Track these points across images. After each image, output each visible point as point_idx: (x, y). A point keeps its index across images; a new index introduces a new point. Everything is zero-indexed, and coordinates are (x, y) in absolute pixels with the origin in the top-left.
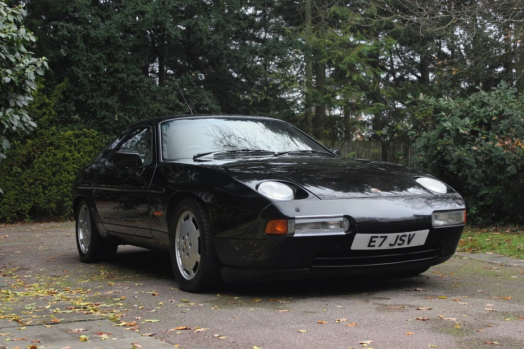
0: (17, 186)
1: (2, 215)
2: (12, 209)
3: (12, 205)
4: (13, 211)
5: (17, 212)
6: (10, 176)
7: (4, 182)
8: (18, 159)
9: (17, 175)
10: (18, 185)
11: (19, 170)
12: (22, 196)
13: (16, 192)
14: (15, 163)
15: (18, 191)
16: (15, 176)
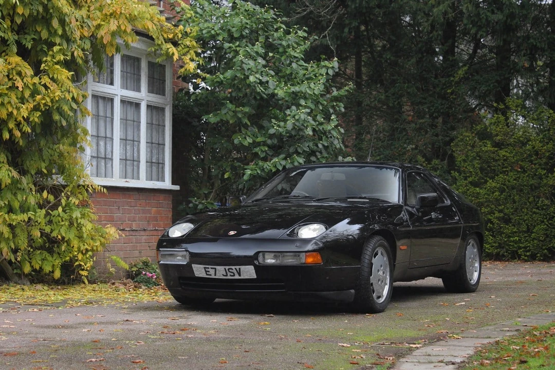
0: (545, 220)
1: (532, 252)
2: (542, 246)
3: (541, 241)
4: (544, 248)
5: (549, 249)
6: (538, 208)
7: (531, 215)
8: (545, 190)
9: (544, 208)
10: (546, 218)
11: (546, 202)
12: (552, 231)
13: (545, 226)
14: (542, 194)
15: (547, 225)
16: (543, 209)
